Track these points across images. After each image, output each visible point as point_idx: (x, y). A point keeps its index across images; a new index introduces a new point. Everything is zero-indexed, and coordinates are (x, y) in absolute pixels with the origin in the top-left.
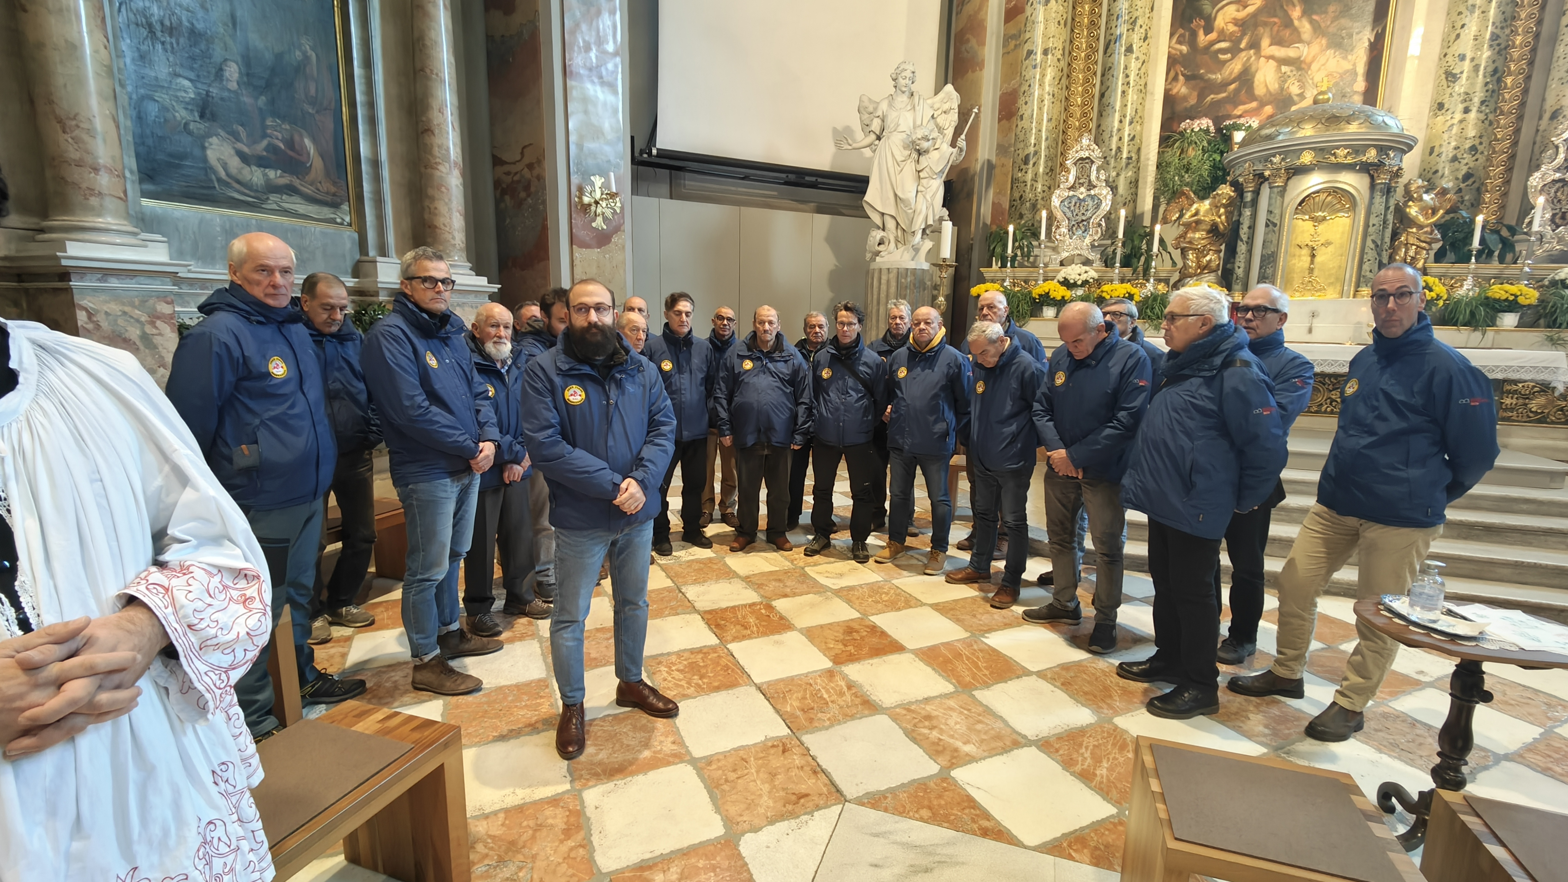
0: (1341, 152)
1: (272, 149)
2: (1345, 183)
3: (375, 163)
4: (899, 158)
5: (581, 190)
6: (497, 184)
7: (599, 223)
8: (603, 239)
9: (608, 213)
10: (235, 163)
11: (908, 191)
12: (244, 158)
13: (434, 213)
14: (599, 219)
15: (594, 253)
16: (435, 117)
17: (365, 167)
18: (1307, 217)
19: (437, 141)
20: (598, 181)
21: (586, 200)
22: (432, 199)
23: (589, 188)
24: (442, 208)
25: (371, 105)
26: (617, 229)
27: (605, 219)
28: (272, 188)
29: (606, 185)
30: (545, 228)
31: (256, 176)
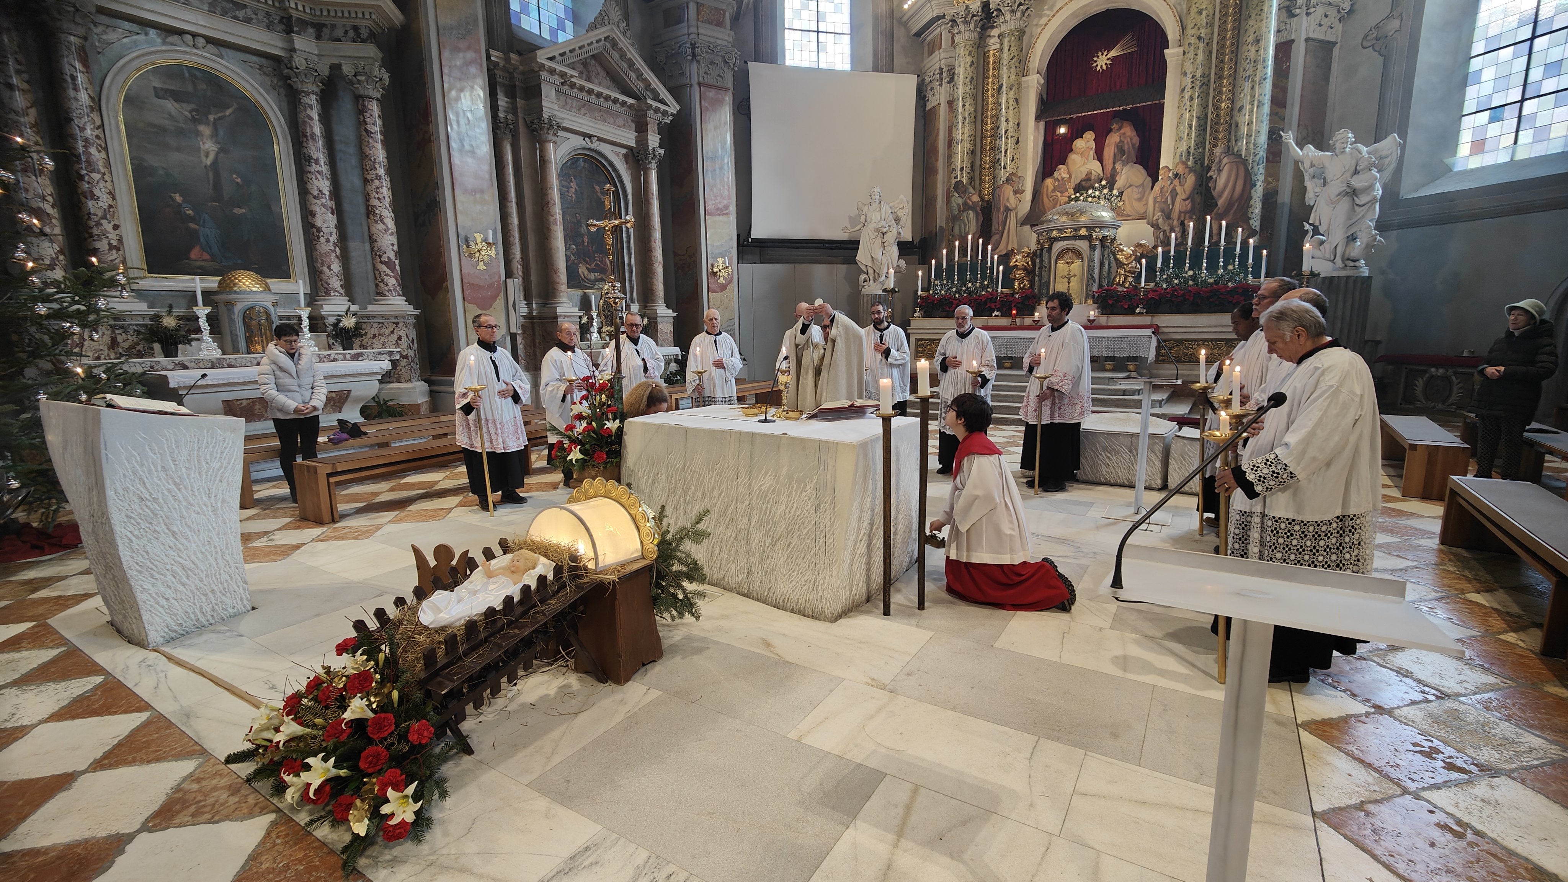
0: (1070, 230)
1: (597, 265)
2: (1077, 245)
3: (630, 265)
4: (872, 237)
5: (712, 266)
6: (676, 264)
7: (721, 280)
8: (723, 288)
9: (726, 275)
10: (586, 272)
11: (878, 255)
12: (589, 270)
13: (652, 284)
14: (721, 279)
15: (718, 295)
16: (653, 245)
17: (626, 267)
18: (1063, 262)
19: (654, 254)
20: (720, 260)
21: (715, 270)
22: (651, 278)
23: (716, 264)
24: (656, 283)
25: (629, 242)
26: (730, 282)
27: (724, 278)
28: (597, 280)
29: (724, 262)
30: (697, 284)
31: (592, 276)
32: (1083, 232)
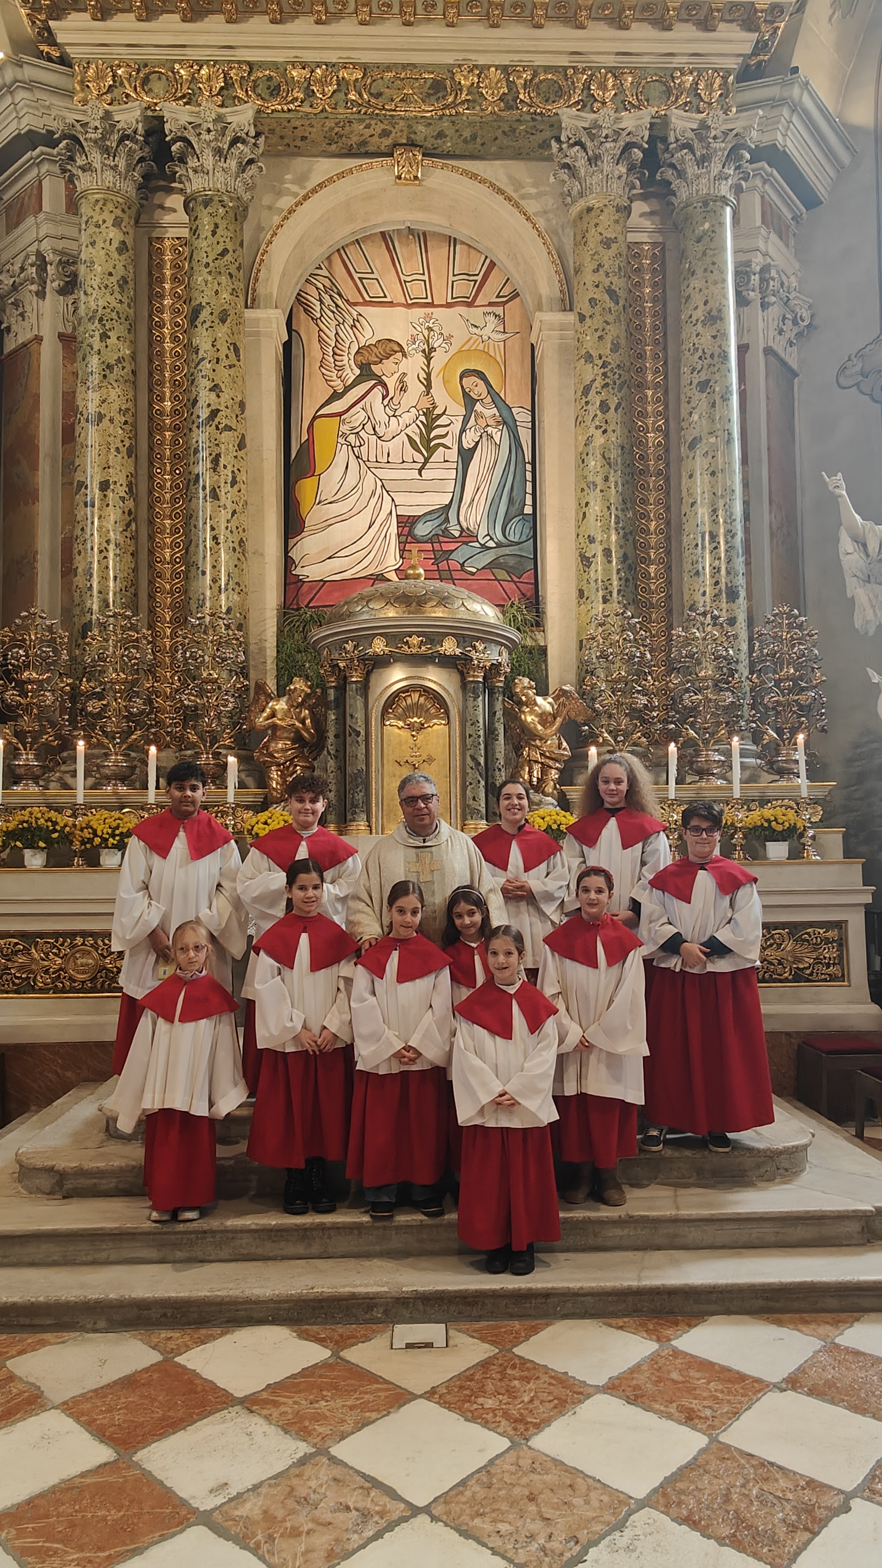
0: (415, 640)
2: (432, 681)
18: (401, 724)
32: (450, 647)
